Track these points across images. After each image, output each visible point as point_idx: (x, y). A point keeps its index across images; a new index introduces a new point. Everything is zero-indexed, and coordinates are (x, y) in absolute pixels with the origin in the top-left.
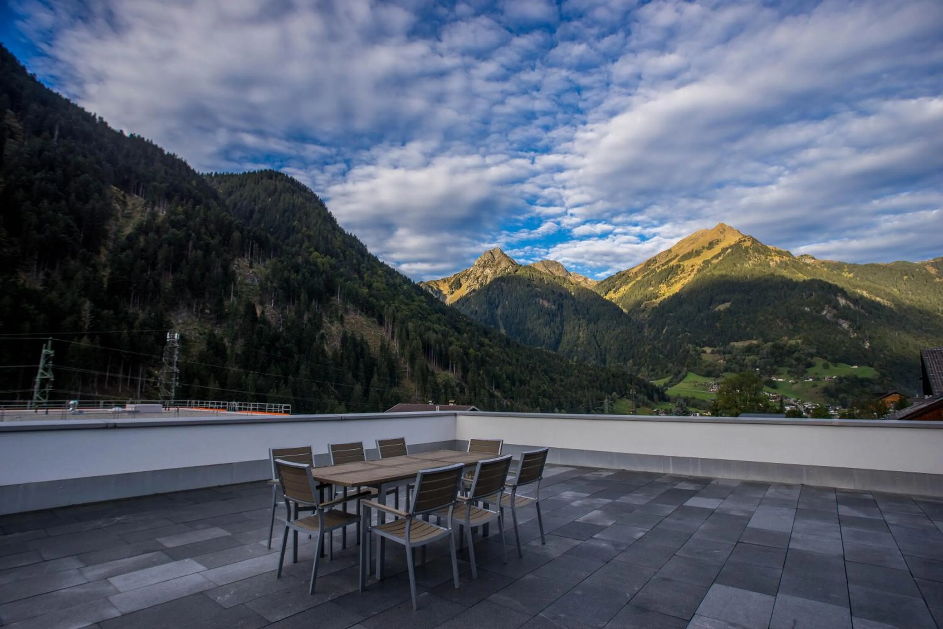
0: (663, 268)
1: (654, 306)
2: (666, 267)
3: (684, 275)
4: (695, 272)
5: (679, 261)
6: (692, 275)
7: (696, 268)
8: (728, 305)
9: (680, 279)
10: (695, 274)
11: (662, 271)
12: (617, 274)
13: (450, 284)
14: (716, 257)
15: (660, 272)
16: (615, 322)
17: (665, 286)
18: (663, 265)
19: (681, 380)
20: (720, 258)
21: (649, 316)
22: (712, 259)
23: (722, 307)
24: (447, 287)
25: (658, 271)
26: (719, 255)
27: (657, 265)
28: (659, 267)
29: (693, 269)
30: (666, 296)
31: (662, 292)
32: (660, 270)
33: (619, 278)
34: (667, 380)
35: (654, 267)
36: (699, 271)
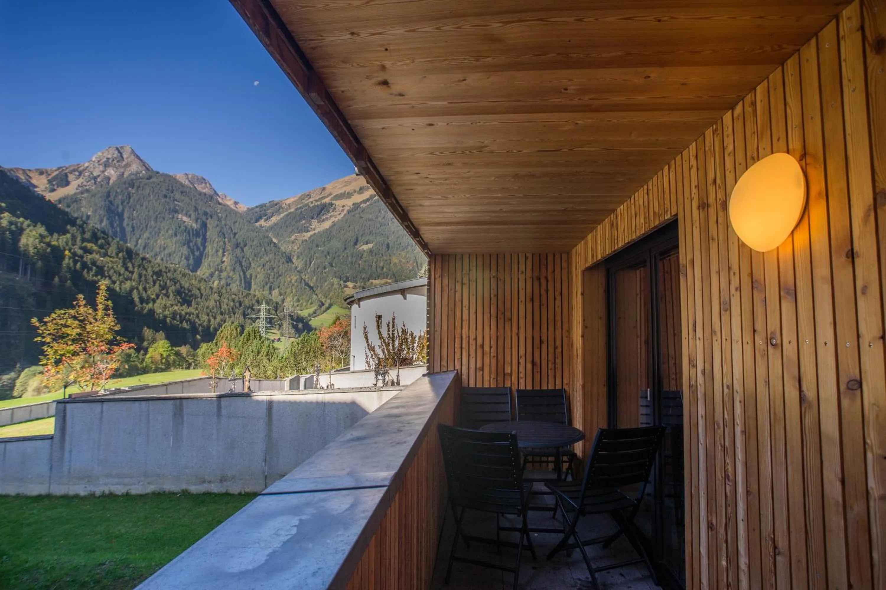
0: (316, 204)
1: (304, 238)
2: (319, 203)
3: (335, 214)
4: (345, 212)
5: (332, 199)
6: (342, 215)
7: (346, 209)
8: (370, 246)
9: (331, 216)
10: (345, 215)
11: (315, 206)
12: (270, 202)
13: (50, 177)
14: (365, 201)
15: (313, 206)
16: (263, 249)
17: (317, 221)
18: (316, 201)
19: (324, 312)
20: (368, 203)
21: (298, 248)
22: (362, 202)
23: (365, 247)
24: (46, 181)
25: (311, 205)
26: (368, 200)
27: (311, 200)
28: (312, 203)
29: (344, 210)
30: (316, 231)
31: (313, 227)
32: (313, 205)
33: (272, 207)
34: (311, 311)
35: (308, 201)
36: (349, 212)
